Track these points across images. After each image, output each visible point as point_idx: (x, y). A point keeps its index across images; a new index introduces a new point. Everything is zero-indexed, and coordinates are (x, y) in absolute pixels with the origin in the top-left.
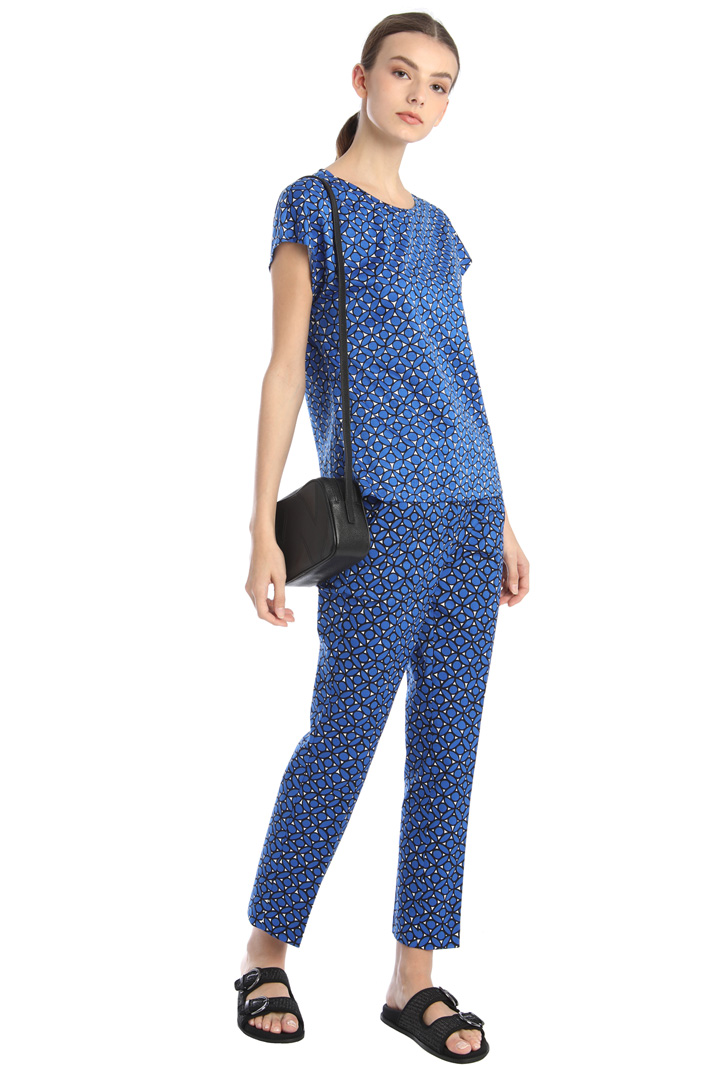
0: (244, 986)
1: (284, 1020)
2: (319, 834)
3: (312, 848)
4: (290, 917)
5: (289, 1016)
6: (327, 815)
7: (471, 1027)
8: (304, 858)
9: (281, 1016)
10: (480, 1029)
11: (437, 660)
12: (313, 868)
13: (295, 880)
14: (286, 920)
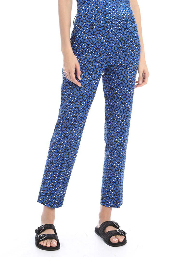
0: (39, 231)
1: (52, 242)
2: (58, 164)
3: (56, 169)
4: (50, 197)
5: (54, 240)
6: (61, 156)
7: (121, 235)
8: (53, 173)
9: (51, 240)
10: (125, 236)
11: (109, 104)
12: (57, 177)
13: (51, 182)
14: (49, 198)
